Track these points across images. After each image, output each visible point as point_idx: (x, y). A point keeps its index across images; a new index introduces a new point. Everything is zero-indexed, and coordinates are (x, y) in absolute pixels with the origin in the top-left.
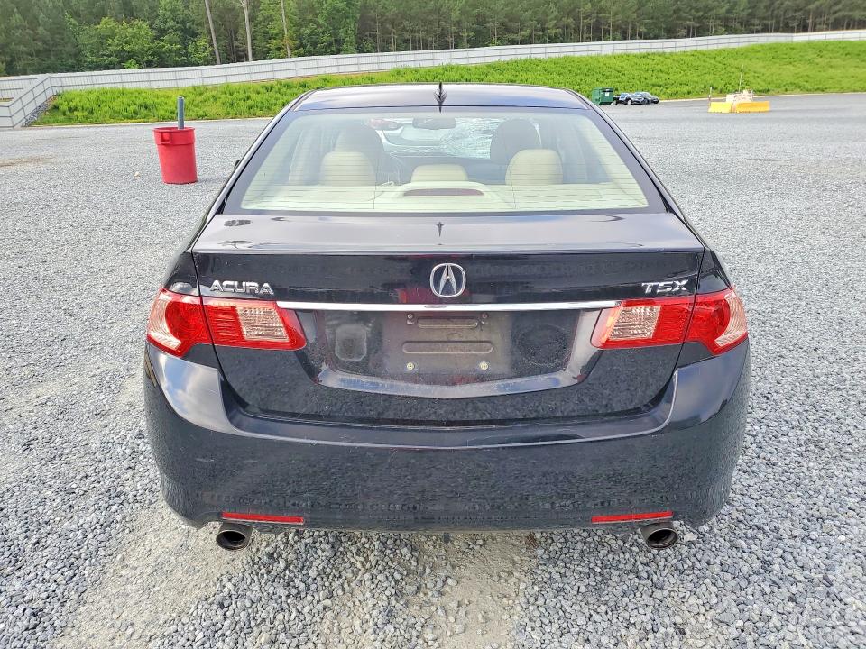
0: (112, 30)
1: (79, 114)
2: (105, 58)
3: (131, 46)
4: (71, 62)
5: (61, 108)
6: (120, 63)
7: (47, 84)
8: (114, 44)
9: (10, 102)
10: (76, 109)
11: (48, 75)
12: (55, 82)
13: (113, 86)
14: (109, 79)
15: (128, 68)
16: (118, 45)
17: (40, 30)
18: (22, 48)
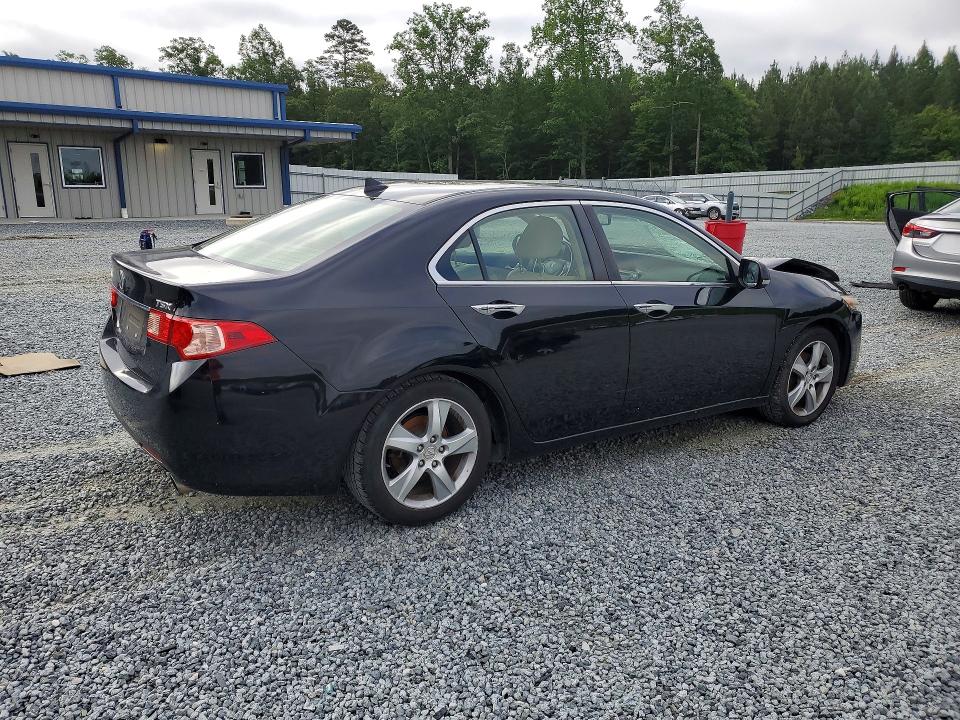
0: (934, 119)
1: (858, 209)
2: (914, 149)
3: (950, 135)
4: (874, 154)
5: (841, 203)
6: (929, 154)
7: (837, 178)
8: (929, 135)
9: (792, 195)
10: (857, 204)
11: (842, 168)
12: (846, 176)
13: (908, 180)
14: (907, 173)
15: (939, 160)
16: (934, 135)
17: (853, 122)
18: (827, 141)
